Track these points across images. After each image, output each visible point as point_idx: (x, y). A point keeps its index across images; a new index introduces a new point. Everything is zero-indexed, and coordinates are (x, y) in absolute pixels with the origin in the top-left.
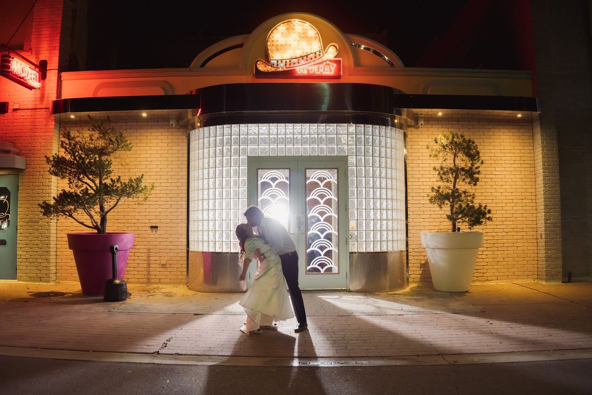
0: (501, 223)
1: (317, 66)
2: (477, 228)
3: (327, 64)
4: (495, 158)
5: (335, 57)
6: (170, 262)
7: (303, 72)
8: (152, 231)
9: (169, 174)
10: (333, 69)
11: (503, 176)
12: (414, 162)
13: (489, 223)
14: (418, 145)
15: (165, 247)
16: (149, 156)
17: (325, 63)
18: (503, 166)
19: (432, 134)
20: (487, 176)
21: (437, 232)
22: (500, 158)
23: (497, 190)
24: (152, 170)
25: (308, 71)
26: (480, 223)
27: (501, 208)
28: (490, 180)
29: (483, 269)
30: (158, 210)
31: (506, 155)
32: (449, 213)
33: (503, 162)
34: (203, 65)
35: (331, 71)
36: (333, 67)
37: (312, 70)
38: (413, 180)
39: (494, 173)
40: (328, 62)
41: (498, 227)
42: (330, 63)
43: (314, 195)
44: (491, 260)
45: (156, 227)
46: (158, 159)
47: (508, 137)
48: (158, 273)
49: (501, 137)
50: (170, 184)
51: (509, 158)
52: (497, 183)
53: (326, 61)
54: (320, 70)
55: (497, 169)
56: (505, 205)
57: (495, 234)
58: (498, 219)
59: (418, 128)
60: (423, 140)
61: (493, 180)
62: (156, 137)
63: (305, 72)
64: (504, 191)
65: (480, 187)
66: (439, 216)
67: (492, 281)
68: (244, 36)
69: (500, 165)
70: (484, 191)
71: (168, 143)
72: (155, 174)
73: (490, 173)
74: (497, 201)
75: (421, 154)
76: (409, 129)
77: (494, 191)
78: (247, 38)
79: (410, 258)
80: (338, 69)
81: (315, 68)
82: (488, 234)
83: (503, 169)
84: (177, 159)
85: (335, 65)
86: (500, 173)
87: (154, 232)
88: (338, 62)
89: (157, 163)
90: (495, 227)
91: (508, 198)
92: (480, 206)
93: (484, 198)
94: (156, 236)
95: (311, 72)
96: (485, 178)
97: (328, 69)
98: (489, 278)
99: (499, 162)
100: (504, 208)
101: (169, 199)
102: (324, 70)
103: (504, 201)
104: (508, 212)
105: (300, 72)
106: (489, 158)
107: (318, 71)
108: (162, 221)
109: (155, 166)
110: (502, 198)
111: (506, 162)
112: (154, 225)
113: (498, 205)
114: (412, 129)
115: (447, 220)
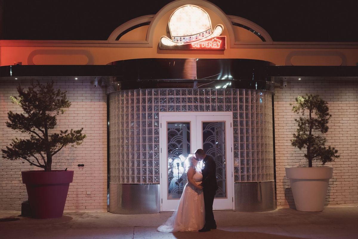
0: (347, 160)
1: (207, 42)
2: (328, 164)
3: (215, 40)
4: (342, 111)
5: (221, 35)
6: (94, 192)
7: (197, 47)
8: (79, 169)
9: (92, 124)
10: (219, 44)
11: (348, 124)
12: (280, 114)
13: (336, 160)
14: (283, 101)
15: (90, 181)
16: (76, 109)
17: (213, 40)
18: (348, 116)
19: (293, 93)
20: (336, 125)
21: (298, 167)
22: (345, 111)
23: (344, 135)
24: (79, 121)
25: (201, 45)
26: (330, 160)
27: (346, 149)
28: (338, 127)
29: (333, 195)
30: (84, 152)
31: (351, 108)
32: (306, 152)
33: (349, 113)
34: (118, 39)
35: (218, 46)
36: (220, 42)
37: (203, 45)
38: (280, 128)
39: (341, 122)
40: (215, 39)
41: (345, 163)
42: (217, 40)
43: (208, 141)
44: (340, 188)
45: (83, 165)
46: (84, 112)
47: (352, 94)
48: (84, 201)
49: (348, 94)
50: (93, 132)
51: (353, 111)
52: (344, 130)
53: (214, 38)
54: (210, 45)
55: (344, 119)
56: (349, 146)
57: (343, 169)
58: (345, 157)
59: (282, 88)
60: (287, 97)
61: (341, 127)
62: (81, 95)
63: (198, 46)
64: (349, 135)
65: (330, 133)
66: (299, 155)
67: (340, 205)
68: (152, 16)
69: (346, 116)
70: (334, 136)
71: (91, 100)
72: (81, 123)
73: (338, 122)
74: (343, 143)
75: (285, 108)
76: (276, 89)
77: (341, 135)
78: (153, 17)
79: (277, 187)
80: (223, 44)
81: (206, 43)
82: (337, 169)
83: (348, 119)
84: (98, 112)
85: (221, 41)
86: (346, 122)
87: (81, 169)
88: (223, 39)
89: (82, 115)
90: (342, 163)
91: (352, 141)
92: (330, 147)
93: (334, 141)
94: (82, 172)
95: (203, 46)
96: (334, 126)
97: (216, 44)
98: (338, 202)
99: (345, 113)
100: (349, 149)
101: (93, 143)
102: (212, 45)
103: (349, 143)
104: (352, 152)
105: (194, 47)
106: (337, 111)
107: (208, 46)
108: (87, 161)
109: (81, 118)
110: (347, 141)
111: (351, 113)
112: (81, 164)
113: (344, 146)
114: (279, 89)
115: (305, 158)
